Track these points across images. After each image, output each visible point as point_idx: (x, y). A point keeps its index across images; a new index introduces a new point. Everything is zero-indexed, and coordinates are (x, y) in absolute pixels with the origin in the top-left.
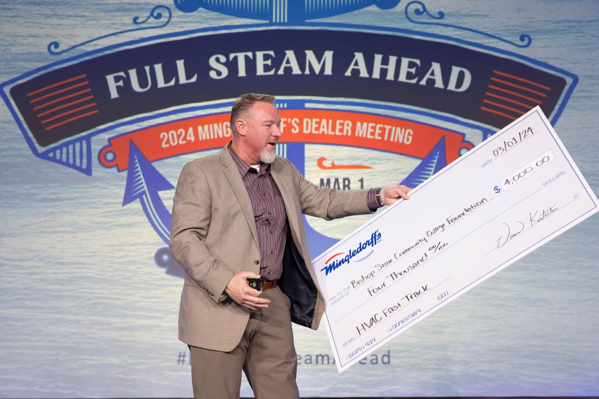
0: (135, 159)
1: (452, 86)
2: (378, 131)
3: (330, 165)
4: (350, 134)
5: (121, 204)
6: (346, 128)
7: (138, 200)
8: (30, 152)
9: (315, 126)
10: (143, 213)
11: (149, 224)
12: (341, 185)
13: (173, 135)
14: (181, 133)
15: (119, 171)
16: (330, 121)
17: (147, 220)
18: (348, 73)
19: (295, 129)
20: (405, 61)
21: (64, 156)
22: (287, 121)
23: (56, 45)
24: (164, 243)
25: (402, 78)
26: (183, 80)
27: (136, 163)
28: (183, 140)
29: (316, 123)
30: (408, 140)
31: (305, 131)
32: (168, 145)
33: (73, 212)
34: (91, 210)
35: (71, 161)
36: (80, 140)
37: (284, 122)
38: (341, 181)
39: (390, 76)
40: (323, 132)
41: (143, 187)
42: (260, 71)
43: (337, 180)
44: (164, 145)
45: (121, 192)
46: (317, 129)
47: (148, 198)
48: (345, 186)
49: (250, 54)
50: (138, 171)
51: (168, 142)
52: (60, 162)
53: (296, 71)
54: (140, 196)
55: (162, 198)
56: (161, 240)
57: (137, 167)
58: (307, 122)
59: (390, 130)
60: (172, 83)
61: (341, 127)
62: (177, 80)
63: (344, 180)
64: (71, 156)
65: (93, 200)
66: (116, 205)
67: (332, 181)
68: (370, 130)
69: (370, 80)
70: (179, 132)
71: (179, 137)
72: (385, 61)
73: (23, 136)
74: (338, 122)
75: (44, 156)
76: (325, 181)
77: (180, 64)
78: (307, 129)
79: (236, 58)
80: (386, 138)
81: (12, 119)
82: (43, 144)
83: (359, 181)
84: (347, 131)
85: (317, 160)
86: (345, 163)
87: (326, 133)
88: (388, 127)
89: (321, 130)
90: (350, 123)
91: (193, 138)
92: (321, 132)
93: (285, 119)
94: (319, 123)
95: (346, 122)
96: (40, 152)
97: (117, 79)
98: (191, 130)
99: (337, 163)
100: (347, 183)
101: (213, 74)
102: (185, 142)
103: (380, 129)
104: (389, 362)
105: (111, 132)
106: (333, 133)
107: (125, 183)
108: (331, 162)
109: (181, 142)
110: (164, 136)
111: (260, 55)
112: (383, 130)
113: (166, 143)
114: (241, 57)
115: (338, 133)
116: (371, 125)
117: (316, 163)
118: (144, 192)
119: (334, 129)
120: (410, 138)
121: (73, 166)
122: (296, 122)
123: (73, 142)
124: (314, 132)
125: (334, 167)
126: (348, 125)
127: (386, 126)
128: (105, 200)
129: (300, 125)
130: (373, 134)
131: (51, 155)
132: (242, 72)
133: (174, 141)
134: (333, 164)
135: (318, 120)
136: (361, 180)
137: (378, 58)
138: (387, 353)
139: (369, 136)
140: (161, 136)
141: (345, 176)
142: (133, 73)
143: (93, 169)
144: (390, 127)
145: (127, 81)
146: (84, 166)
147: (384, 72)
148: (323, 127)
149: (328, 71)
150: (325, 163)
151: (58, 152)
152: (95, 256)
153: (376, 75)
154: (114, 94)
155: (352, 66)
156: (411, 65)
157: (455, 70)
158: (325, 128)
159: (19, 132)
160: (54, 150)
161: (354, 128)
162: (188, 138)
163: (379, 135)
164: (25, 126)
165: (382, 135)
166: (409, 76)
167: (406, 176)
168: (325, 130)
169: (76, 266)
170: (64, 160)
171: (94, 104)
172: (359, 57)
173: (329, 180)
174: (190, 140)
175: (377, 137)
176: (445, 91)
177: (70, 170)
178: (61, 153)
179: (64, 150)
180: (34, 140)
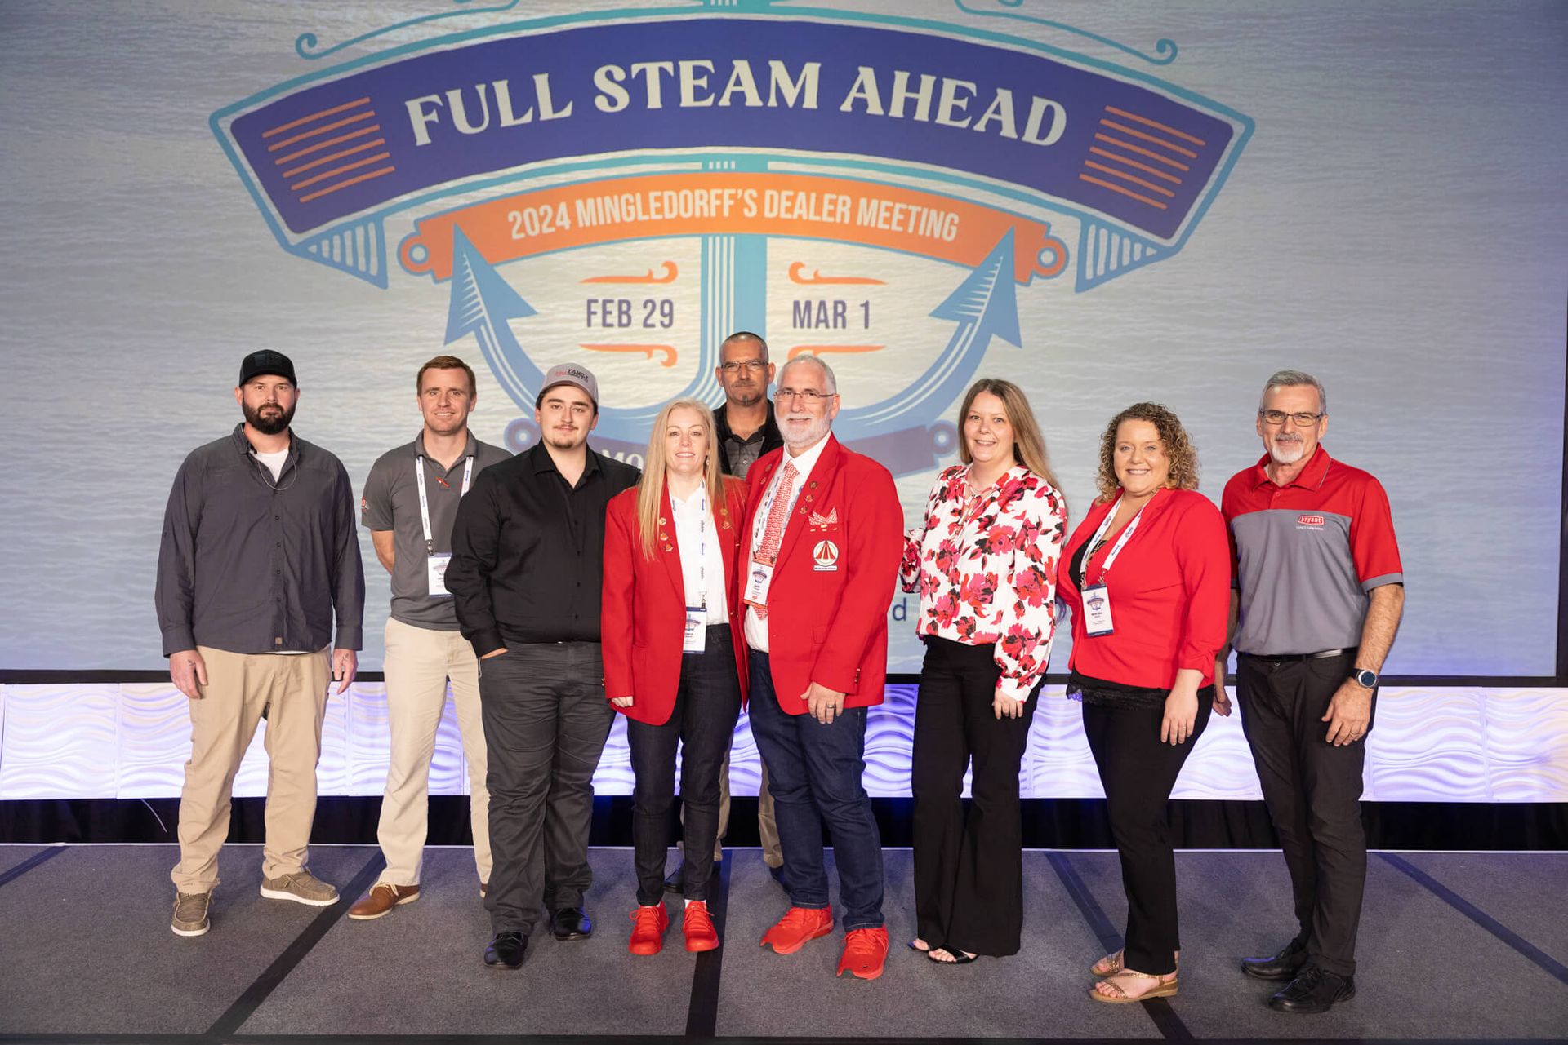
0: (464, 260)
1: (1030, 135)
2: (897, 216)
3: (811, 277)
4: (847, 220)
5: (442, 342)
6: (840, 209)
7: (472, 333)
8: (275, 243)
9: (785, 204)
10: (482, 357)
11: (493, 377)
12: (830, 313)
13: (530, 215)
14: (546, 212)
15: (436, 281)
16: (813, 196)
17: (490, 371)
18: (846, 106)
19: (750, 210)
20: (950, 86)
21: (337, 251)
22: (736, 194)
23: (312, 39)
24: (520, 411)
25: (944, 118)
26: (547, 113)
27: (467, 267)
28: (549, 226)
29: (788, 198)
30: (949, 234)
31: (767, 214)
32: (522, 235)
33: (359, 354)
34: (389, 350)
35: (349, 261)
36: (364, 222)
37: (732, 197)
38: (830, 306)
39: (922, 114)
40: (800, 216)
41: (481, 311)
42: (687, 100)
43: (822, 304)
44: (515, 236)
45: (443, 319)
46: (790, 210)
47: (489, 331)
48: (836, 315)
49: (669, 66)
50: (471, 282)
51: (522, 229)
52: (329, 262)
53: (753, 99)
54: (476, 327)
55: (514, 332)
56: (515, 406)
57: (468, 275)
58: (772, 197)
59: (919, 215)
60: (528, 118)
61: (832, 207)
62: (537, 114)
63: (836, 303)
64: (349, 251)
65: (391, 334)
66: (432, 343)
67: (815, 306)
68: (884, 214)
69: (886, 119)
70: (542, 213)
71: (542, 219)
72: (914, 85)
73: (259, 213)
74: (827, 197)
75: (300, 251)
76: (802, 306)
77: (542, 82)
78: (771, 210)
79: (643, 72)
80: (911, 230)
81: (238, 179)
82: (297, 228)
83: (862, 305)
84: (843, 214)
85: (788, 267)
86: (837, 274)
87: (805, 217)
88: (914, 209)
89: (797, 212)
90: (848, 200)
91: (567, 223)
92: (795, 216)
93: (733, 191)
94: (792, 199)
95: (841, 198)
96: (292, 243)
97: (427, 108)
98: (563, 207)
99: (823, 273)
100: (840, 309)
101: (601, 103)
102: (552, 230)
103: (901, 211)
104: (904, 618)
105: (420, 207)
106: (818, 218)
107: (448, 302)
108: (813, 273)
109: (546, 230)
110: (515, 218)
111: (686, 67)
112: (907, 213)
113: (519, 231)
114: (652, 70)
115: (826, 218)
116: (884, 204)
117: (787, 273)
118: (483, 320)
119: (818, 211)
120: (954, 229)
121: (353, 270)
122: (751, 196)
123: (351, 226)
124: (784, 215)
125: (818, 280)
126: (844, 203)
127: (911, 207)
128: (413, 334)
129: (759, 202)
130: (888, 221)
131: (313, 249)
132: (654, 101)
133: (533, 229)
134: (816, 274)
135: (791, 193)
136: (866, 305)
137: (901, 78)
138: (902, 604)
139: (881, 225)
140: (511, 219)
141: (838, 297)
142: (455, 97)
143: (390, 275)
144: (919, 209)
145: (445, 111)
146: (374, 271)
147: (910, 105)
148: (801, 207)
149: (811, 102)
150: (802, 273)
151: (325, 243)
152: (400, 432)
153: (897, 111)
154: (422, 138)
155: (853, 94)
156: (960, 93)
157: (1039, 105)
158: (804, 208)
159: (254, 205)
160: (317, 240)
161: (854, 210)
162: (559, 223)
163: (900, 223)
164: (263, 194)
165: (903, 223)
166: (956, 114)
167: (943, 299)
168: (804, 212)
169: (365, 449)
170: (337, 258)
171: (387, 155)
172: (867, 75)
173: (808, 304)
174: (562, 227)
175: (895, 227)
176: (1018, 144)
177: (348, 277)
178: (331, 247)
179: (337, 240)
180: (281, 221)
